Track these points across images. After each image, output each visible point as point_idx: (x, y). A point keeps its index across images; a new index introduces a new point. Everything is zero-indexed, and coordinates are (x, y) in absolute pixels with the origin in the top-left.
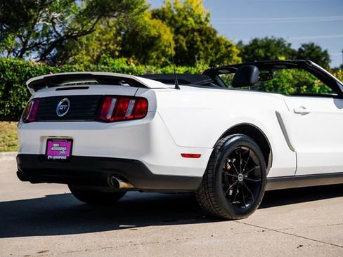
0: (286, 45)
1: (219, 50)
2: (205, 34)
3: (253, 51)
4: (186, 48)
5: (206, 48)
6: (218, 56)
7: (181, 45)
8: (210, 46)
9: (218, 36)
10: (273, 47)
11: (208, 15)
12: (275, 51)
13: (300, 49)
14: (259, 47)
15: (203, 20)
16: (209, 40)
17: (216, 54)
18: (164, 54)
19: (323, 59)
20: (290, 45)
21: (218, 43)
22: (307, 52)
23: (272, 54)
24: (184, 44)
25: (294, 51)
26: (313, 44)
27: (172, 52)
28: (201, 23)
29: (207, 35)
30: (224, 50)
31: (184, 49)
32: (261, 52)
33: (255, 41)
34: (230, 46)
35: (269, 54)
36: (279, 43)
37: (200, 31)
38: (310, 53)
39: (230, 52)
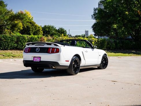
0: (54, 28)
1: (36, 29)
2: (32, 23)
3: (45, 29)
4: (26, 27)
5: (32, 28)
6: (36, 30)
7: (24, 26)
8: (33, 27)
9: (36, 24)
10: (51, 28)
11: (32, 18)
12: (51, 29)
13: (58, 29)
14: (47, 28)
15: (31, 19)
16: (33, 25)
17: (35, 30)
18: (19, 29)
19: (65, 32)
20: (56, 28)
21: (36, 26)
23: (51, 30)
24: (25, 26)
26: (62, 28)
27: (22, 28)
28: (30, 20)
30: (38, 29)
31: (25, 28)
32: (47, 29)
33: (45, 26)
34: (39, 27)
35: (49, 30)
36: (52, 27)
37: (30, 23)
38: (61, 31)
39: (40, 29)
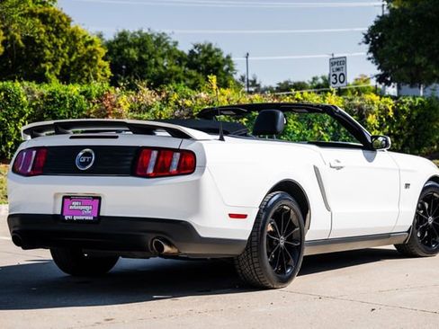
0: (171, 44)
1: (73, 50)
2: (53, 21)
3: (120, 51)
4: (21, 42)
5: (55, 45)
6: (74, 58)
7: (13, 38)
8: (61, 42)
9: (73, 25)
10: (151, 47)
12: (154, 52)
13: (192, 52)
14: (129, 45)
16: (58, 32)
17: (70, 55)
19: (225, 68)
20: (176, 43)
21: (73, 37)
22: (201, 56)
23: (150, 57)
24: (18, 37)
25: (182, 53)
26: (210, 45)
28: (43, 3)
29: (56, 24)
30: (83, 51)
31: (17, 45)
32: (133, 53)
33: (123, 36)
34: (91, 42)
35: (144, 56)
36: (159, 41)
37: (44, 18)
38: (206, 59)
39: (93, 52)
